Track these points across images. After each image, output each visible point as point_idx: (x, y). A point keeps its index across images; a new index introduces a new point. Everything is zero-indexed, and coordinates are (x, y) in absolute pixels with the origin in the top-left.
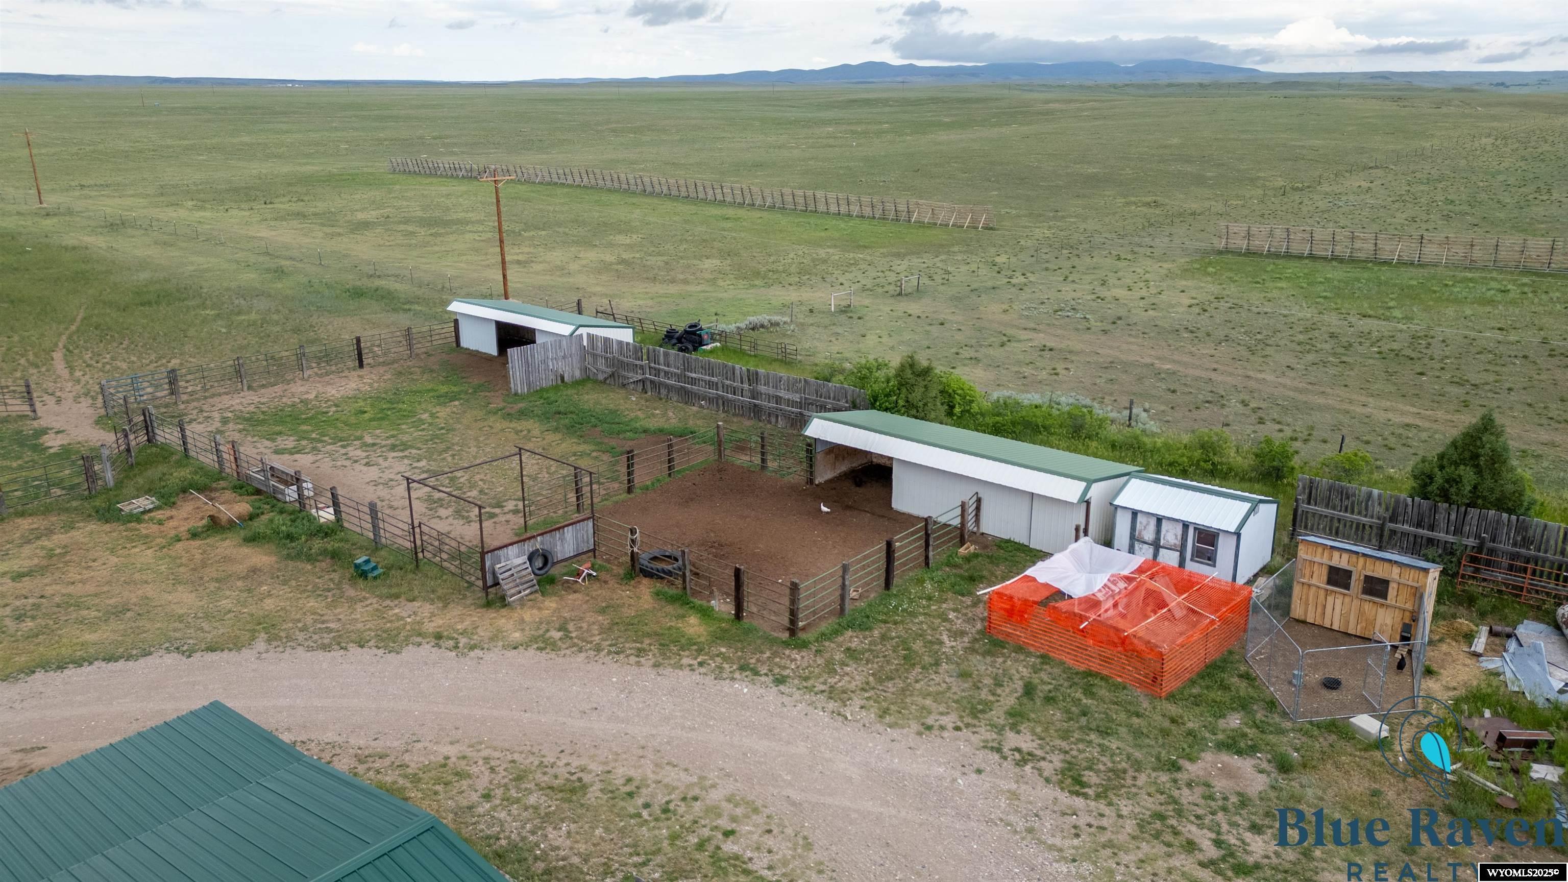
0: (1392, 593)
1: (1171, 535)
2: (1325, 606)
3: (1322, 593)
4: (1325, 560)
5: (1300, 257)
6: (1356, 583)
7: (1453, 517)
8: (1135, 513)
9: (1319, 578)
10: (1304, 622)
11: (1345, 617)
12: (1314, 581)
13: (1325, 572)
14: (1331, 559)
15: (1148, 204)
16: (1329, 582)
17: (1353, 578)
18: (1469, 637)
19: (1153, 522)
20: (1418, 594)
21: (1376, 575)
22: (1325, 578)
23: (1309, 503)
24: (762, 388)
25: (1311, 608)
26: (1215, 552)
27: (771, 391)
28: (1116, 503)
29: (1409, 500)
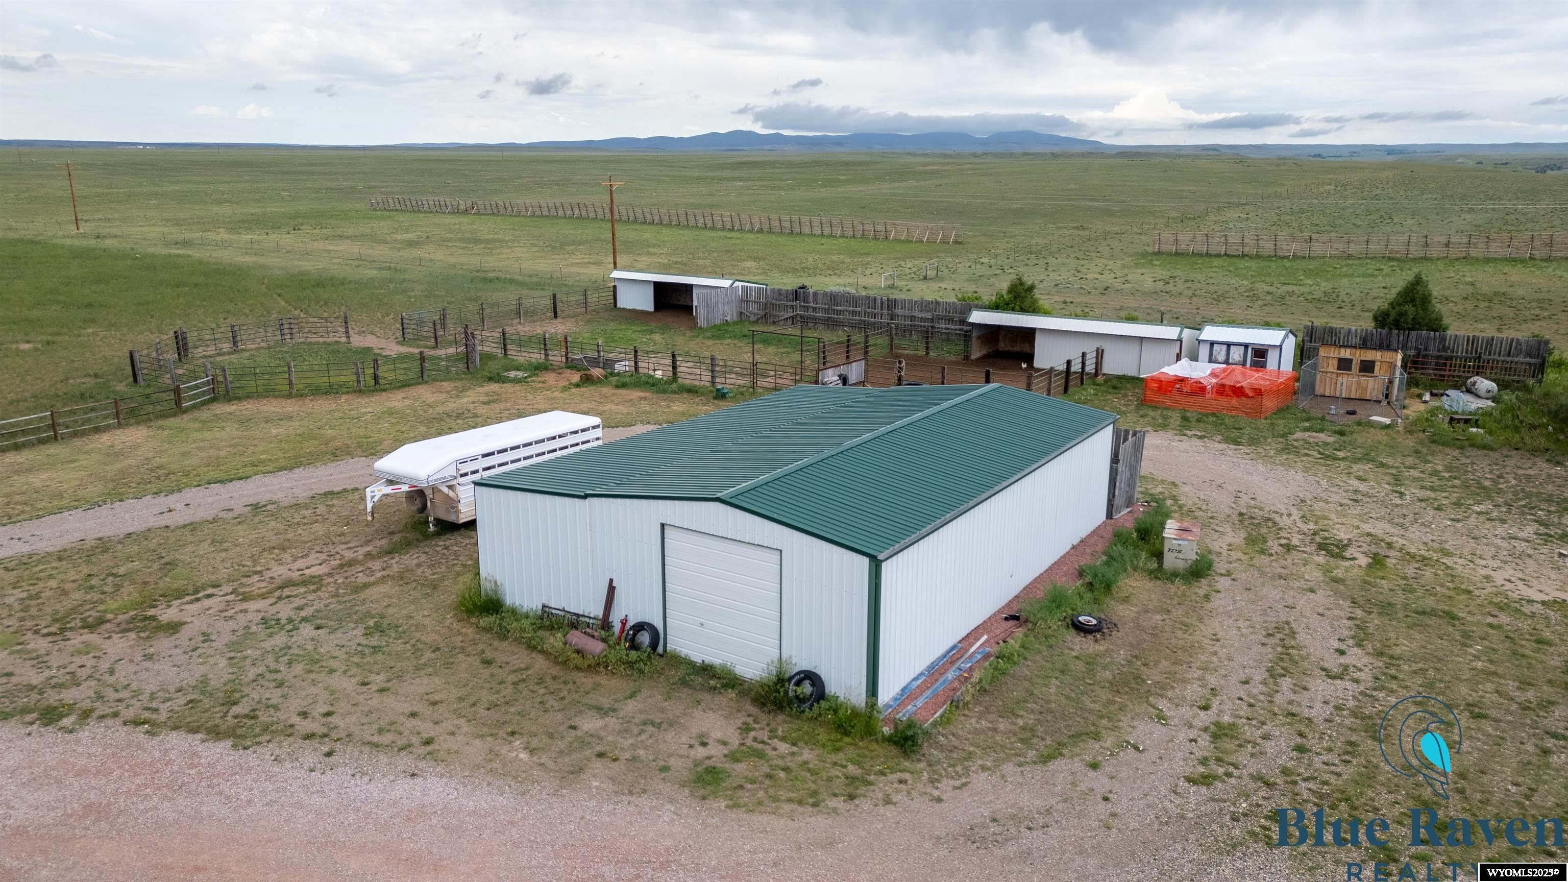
0: (1377, 368)
1: (1236, 354)
2: (1336, 384)
3: (1334, 376)
4: (1336, 355)
5: (1218, 256)
6: (1355, 367)
7: (1401, 338)
8: (1212, 344)
9: (1333, 366)
10: (1324, 396)
11: (1349, 389)
12: (1330, 369)
13: (1336, 362)
14: (1339, 353)
15: (1077, 228)
16: (1338, 369)
17: (1354, 363)
18: (1420, 396)
19: (1224, 347)
20: (1392, 366)
21: (1367, 359)
22: (1336, 367)
23: (1311, 342)
24: (899, 311)
25: (1328, 387)
26: (1265, 362)
27: (907, 313)
28: (1200, 338)
29: (1374, 331)
